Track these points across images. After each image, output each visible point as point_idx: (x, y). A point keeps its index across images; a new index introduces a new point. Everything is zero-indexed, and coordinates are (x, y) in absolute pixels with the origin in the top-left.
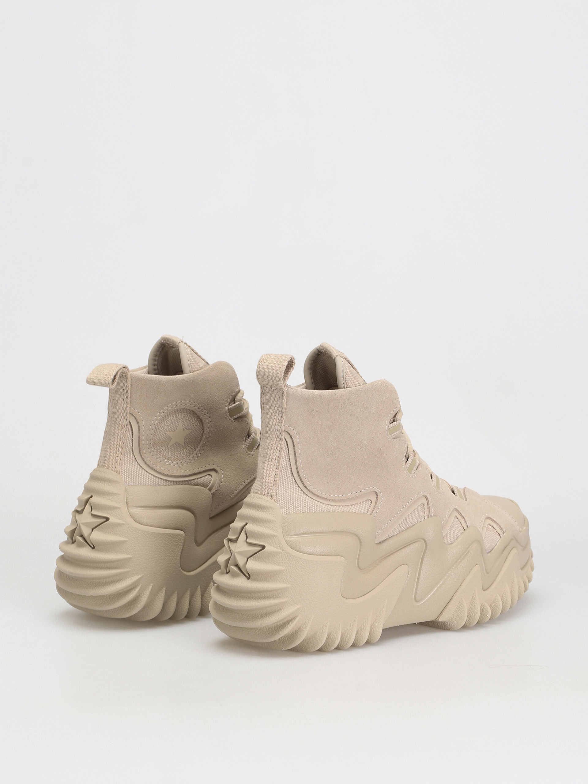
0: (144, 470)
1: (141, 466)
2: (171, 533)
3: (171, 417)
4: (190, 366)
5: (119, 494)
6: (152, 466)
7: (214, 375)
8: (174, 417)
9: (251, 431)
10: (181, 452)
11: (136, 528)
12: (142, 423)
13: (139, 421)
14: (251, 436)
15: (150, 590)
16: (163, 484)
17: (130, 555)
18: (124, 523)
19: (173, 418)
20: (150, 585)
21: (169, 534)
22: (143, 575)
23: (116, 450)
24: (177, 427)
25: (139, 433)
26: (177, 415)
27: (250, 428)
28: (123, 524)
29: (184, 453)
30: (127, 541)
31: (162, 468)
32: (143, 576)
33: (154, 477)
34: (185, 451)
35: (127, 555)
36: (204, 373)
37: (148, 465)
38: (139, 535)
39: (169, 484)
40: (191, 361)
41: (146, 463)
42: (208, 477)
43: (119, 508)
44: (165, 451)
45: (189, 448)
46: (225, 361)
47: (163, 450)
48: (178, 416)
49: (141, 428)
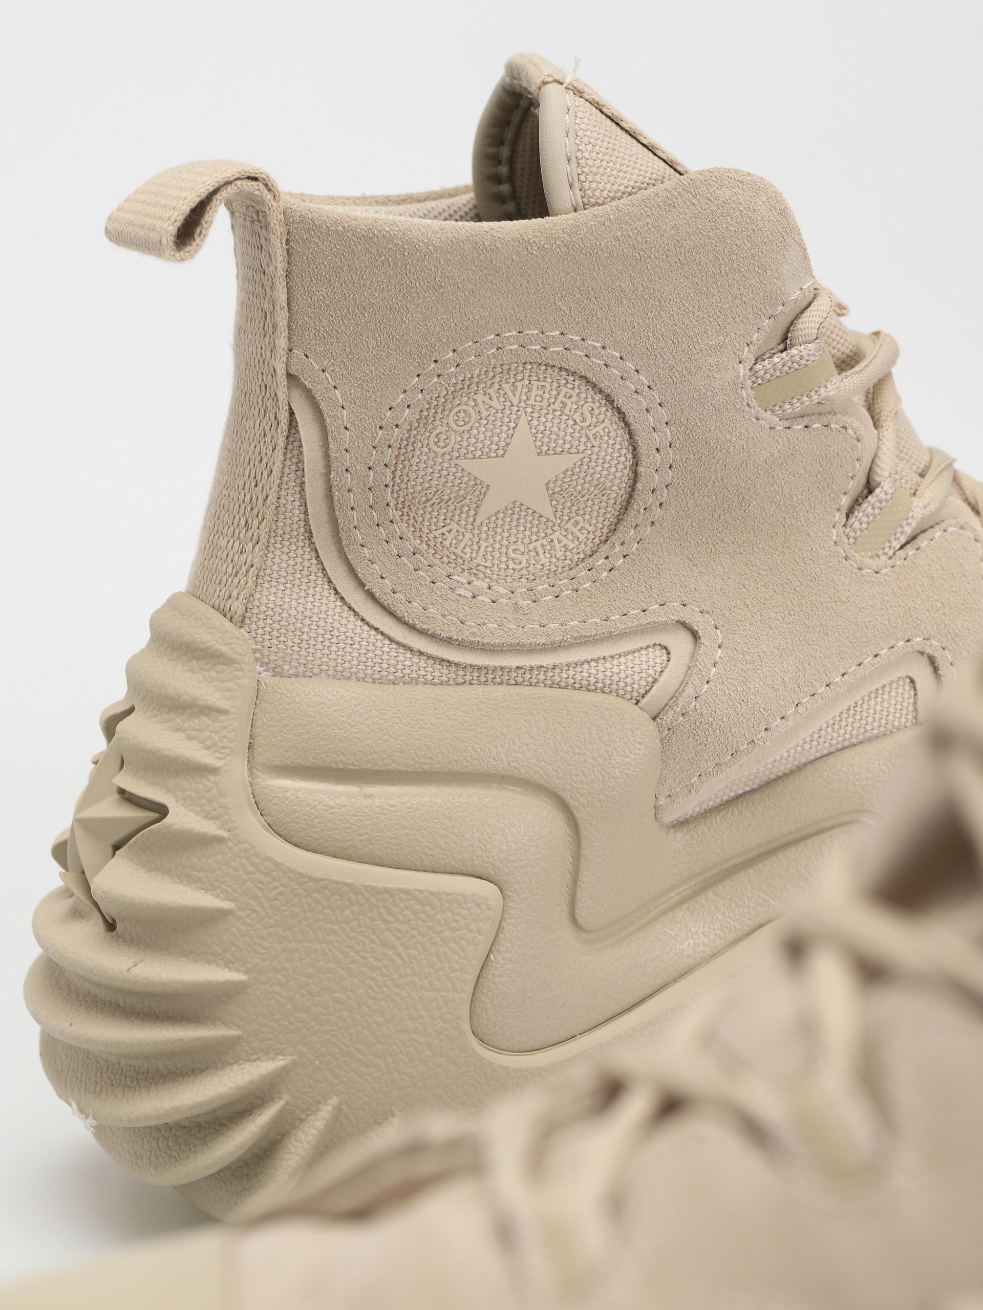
0: (356, 614)
1: (342, 599)
2: (431, 889)
3: (480, 398)
4: (577, 186)
5: (221, 711)
6: (387, 600)
7: (676, 227)
8: (491, 399)
9: (877, 470)
10: (538, 544)
11: (268, 859)
12: (336, 417)
13: (323, 406)
14: (878, 491)
15: (320, 1124)
16: (429, 677)
17: (238, 971)
18: (224, 834)
19: (488, 401)
20: (326, 1104)
21: (421, 891)
22: (295, 1057)
23: (235, 522)
24: (508, 440)
25: (327, 456)
26: (507, 387)
27: (877, 461)
28: (219, 840)
29: (553, 548)
30: (229, 912)
31: (432, 610)
32: (294, 1062)
33: (394, 646)
34: (559, 542)
35: (227, 970)
36: (628, 214)
37: (371, 595)
38: (282, 889)
39: (460, 680)
40: (582, 162)
41: (362, 585)
42: (651, 656)
43: (213, 770)
44: (461, 537)
45: (576, 531)
46: (746, 169)
47: (454, 531)
48: (510, 394)
49: (335, 439)
